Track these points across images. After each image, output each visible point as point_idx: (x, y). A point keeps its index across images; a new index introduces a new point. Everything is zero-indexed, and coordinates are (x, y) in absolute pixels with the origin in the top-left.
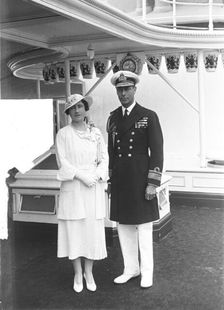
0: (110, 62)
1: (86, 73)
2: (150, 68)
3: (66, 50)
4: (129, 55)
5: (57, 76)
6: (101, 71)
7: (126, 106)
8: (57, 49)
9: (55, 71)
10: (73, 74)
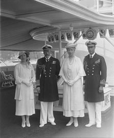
0: (81, 32)
1: (69, 38)
2: (101, 35)
3: (59, 26)
4: (90, 28)
5: (55, 39)
6: (76, 36)
7: (91, 54)
8: (55, 26)
9: (54, 36)
10: (63, 38)
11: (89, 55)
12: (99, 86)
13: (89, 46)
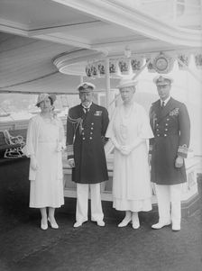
0: (145, 60)
2: (180, 65)
3: (107, 50)
4: (161, 53)
5: (98, 72)
7: (164, 99)
8: (99, 49)
9: (97, 68)
10: (112, 70)
11: (159, 101)
12: (177, 157)
13: (160, 84)
